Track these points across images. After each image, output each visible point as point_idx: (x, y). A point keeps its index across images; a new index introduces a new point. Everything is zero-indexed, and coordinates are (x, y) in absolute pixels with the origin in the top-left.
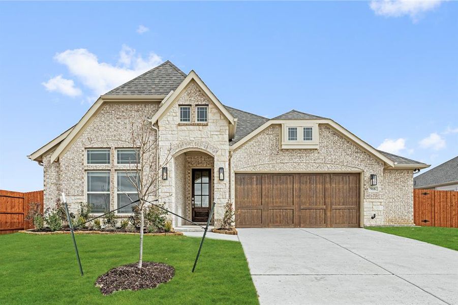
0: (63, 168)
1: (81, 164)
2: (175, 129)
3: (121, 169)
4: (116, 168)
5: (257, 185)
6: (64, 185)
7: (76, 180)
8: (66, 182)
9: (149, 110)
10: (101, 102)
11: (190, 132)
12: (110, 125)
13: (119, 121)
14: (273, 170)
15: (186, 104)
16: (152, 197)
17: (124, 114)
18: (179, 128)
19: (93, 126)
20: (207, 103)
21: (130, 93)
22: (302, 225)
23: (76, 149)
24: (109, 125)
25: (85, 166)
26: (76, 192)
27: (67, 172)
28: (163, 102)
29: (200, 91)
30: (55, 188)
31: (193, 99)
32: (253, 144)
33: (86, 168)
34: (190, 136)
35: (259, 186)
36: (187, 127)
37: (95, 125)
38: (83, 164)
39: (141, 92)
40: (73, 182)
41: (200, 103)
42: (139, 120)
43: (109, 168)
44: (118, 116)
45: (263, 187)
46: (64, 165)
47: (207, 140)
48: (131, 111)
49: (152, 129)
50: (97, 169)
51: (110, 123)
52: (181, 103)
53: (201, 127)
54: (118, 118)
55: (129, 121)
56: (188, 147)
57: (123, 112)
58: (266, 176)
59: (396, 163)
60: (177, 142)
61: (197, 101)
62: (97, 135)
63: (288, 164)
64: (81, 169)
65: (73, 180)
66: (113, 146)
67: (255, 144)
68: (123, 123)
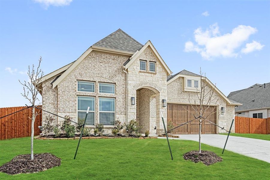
0: (60, 92)
1: (74, 91)
2: (138, 74)
3: (103, 96)
4: (99, 96)
5: (170, 110)
6: (61, 104)
7: (71, 101)
8: (62, 103)
9: (121, 60)
10: (91, 50)
11: (146, 77)
12: (96, 66)
13: (101, 64)
14: (179, 102)
15: (144, 60)
16: (124, 115)
17: (105, 60)
18: (140, 73)
19: (83, 65)
20: (156, 61)
21: (109, 47)
22: (192, 133)
23: (70, 79)
24: (94, 66)
25: (77, 93)
26: (71, 110)
27: (63, 95)
28: (132, 56)
29: (152, 53)
30: (52, 106)
31: (148, 57)
32: (169, 87)
33: (78, 94)
34: (147, 79)
35: (171, 111)
36: (145, 74)
37: (85, 65)
38: (75, 91)
39: (116, 48)
40: (68, 103)
41: (152, 61)
42: (115, 66)
43: (95, 95)
44: (101, 61)
45: (173, 112)
46: (61, 90)
47: (156, 82)
48: (109, 59)
49: (123, 72)
50: (86, 95)
51: (95, 65)
52: (141, 59)
53: (152, 75)
54: (100, 62)
55: (108, 65)
56: (146, 86)
57: (104, 58)
58: (174, 105)
59: (232, 102)
60: (139, 82)
61: (150, 59)
62: (86, 72)
63: (186, 99)
64: (74, 94)
65: (68, 102)
66: (97, 80)
67: (170, 87)
68: (104, 66)
